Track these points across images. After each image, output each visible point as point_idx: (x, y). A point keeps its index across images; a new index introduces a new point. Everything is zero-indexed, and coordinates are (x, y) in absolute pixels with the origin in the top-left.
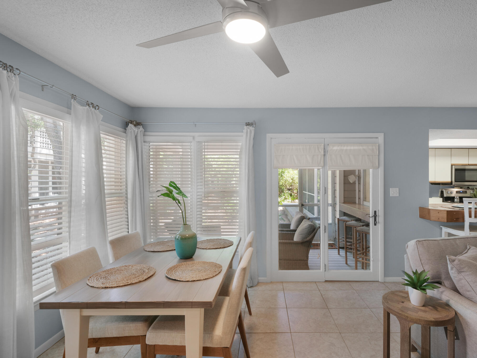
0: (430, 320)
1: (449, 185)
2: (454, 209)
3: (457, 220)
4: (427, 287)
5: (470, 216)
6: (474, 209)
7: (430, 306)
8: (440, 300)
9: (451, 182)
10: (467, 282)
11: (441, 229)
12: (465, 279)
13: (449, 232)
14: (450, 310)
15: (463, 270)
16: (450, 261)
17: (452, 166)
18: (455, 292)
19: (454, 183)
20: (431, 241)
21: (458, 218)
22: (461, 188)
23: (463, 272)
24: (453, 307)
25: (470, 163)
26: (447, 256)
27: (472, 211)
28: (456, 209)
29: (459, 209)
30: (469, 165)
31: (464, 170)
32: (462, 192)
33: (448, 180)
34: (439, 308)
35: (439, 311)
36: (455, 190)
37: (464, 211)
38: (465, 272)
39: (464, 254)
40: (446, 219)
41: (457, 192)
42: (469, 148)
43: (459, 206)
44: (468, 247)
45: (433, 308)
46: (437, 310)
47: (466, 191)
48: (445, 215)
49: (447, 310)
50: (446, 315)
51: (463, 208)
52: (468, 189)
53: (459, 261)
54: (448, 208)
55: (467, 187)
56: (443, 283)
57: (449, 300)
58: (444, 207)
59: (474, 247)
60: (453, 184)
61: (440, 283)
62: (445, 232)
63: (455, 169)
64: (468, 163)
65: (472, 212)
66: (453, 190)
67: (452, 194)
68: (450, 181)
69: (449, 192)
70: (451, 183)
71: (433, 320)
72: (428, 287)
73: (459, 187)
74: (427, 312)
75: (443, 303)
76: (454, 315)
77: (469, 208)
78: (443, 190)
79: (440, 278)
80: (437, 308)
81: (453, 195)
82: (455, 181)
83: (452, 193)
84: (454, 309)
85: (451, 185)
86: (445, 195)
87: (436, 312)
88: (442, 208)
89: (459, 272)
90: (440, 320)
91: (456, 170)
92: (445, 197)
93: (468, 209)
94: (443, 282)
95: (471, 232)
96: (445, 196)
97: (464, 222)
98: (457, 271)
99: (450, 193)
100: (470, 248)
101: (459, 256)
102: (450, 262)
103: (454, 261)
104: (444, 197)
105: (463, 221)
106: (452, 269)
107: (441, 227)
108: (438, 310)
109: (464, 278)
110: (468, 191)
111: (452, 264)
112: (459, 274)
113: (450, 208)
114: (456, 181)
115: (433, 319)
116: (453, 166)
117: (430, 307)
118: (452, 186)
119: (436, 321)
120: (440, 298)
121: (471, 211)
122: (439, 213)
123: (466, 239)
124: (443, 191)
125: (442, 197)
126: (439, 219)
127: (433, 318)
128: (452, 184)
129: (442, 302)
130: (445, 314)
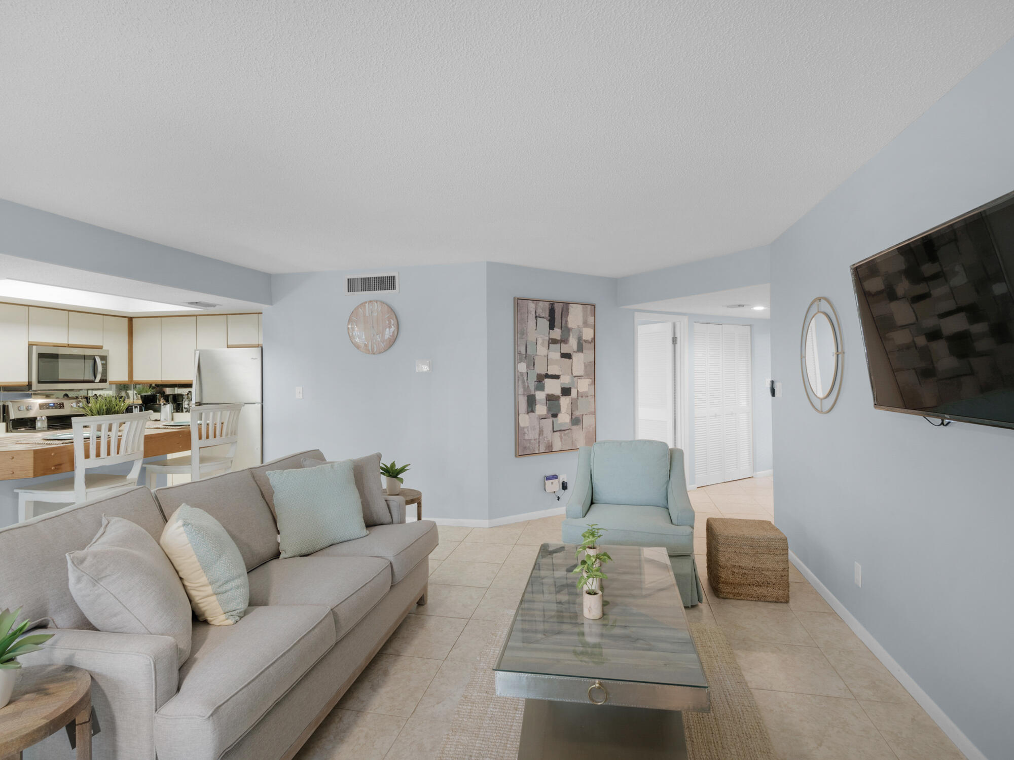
0: (35, 728)
1: (26, 389)
2: (49, 444)
3: (58, 468)
4: (19, 649)
5: (87, 456)
6: (95, 438)
7: (27, 693)
8: (50, 665)
9: (27, 384)
10: (112, 596)
11: (16, 496)
12: (110, 592)
13: (33, 500)
14: (79, 675)
15: (103, 575)
16: (75, 563)
17: (31, 346)
18: (84, 631)
19: (35, 386)
20: (18, 530)
21: (60, 465)
22: (48, 396)
23: (103, 578)
24: (83, 667)
25: (71, 342)
26: (66, 555)
27: (91, 444)
28: (56, 444)
29: (63, 444)
30: (69, 346)
31: (56, 356)
32: (54, 406)
33: (23, 379)
34: (51, 686)
35: (53, 693)
36: (37, 401)
37: (73, 445)
38: (109, 575)
39: (100, 538)
40: (32, 471)
41: (42, 406)
42: (69, 311)
43: (60, 436)
44: (104, 522)
45: (37, 694)
46: (47, 694)
47: (63, 403)
48: (29, 461)
49: (71, 681)
50: (72, 692)
51: (71, 441)
52: (66, 397)
53: (95, 556)
54: (35, 443)
55: (63, 395)
56: (51, 621)
57: (72, 657)
58: (25, 442)
59: (116, 519)
60: (34, 388)
61: (42, 626)
62: (28, 502)
63: (39, 354)
64: (67, 343)
65: (91, 446)
66: (33, 403)
67: (31, 411)
68: (27, 381)
69: (23, 408)
70: (29, 385)
71: (44, 722)
72: (21, 648)
73: (44, 395)
74: (22, 712)
75: (58, 669)
76: (90, 684)
77: (84, 438)
78: (6, 404)
79: (45, 613)
80: (46, 689)
81: (31, 415)
82: (39, 382)
83: (31, 409)
84: (86, 670)
85: (29, 390)
86: (13, 416)
87: (46, 699)
88: (19, 445)
89: (96, 580)
90: (62, 711)
91: (41, 356)
92: (13, 420)
93: (83, 440)
94: (53, 620)
95: (88, 490)
96: (13, 418)
97: (74, 470)
98: (92, 580)
99: (25, 408)
100: (108, 523)
101: (91, 546)
102: (75, 565)
103: (82, 561)
104: (11, 420)
105: (72, 467)
106: (79, 580)
107: (16, 491)
108: (51, 691)
109: (106, 591)
110: (66, 403)
111: (79, 569)
112: (95, 585)
113: (40, 444)
114: (40, 380)
115: (42, 721)
116: (34, 347)
117: (27, 696)
118: (30, 392)
119: (51, 721)
120: (47, 663)
121: (89, 443)
122: (13, 458)
123: (98, 504)
124: (8, 406)
125: (3, 421)
126: (13, 473)
127: (42, 718)
128: (31, 389)
129: (55, 667)
130: (70, 692)
